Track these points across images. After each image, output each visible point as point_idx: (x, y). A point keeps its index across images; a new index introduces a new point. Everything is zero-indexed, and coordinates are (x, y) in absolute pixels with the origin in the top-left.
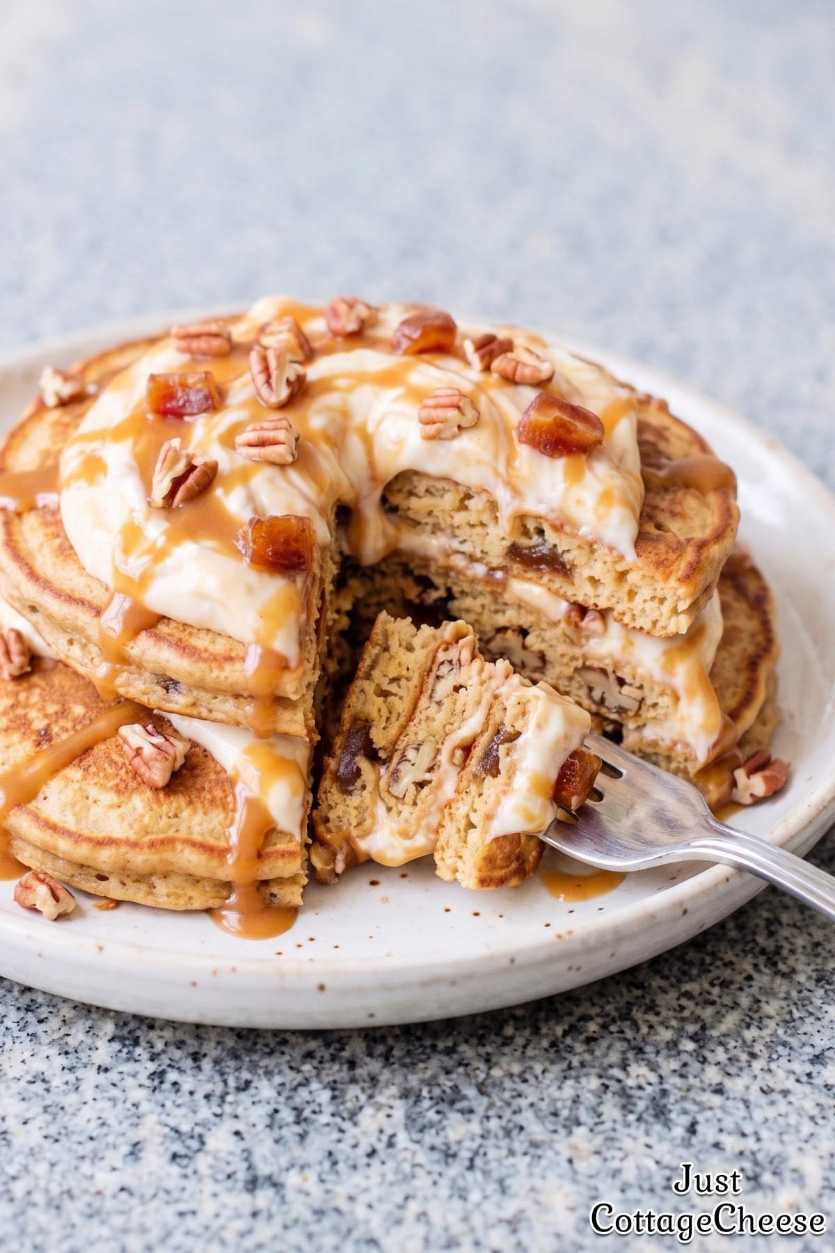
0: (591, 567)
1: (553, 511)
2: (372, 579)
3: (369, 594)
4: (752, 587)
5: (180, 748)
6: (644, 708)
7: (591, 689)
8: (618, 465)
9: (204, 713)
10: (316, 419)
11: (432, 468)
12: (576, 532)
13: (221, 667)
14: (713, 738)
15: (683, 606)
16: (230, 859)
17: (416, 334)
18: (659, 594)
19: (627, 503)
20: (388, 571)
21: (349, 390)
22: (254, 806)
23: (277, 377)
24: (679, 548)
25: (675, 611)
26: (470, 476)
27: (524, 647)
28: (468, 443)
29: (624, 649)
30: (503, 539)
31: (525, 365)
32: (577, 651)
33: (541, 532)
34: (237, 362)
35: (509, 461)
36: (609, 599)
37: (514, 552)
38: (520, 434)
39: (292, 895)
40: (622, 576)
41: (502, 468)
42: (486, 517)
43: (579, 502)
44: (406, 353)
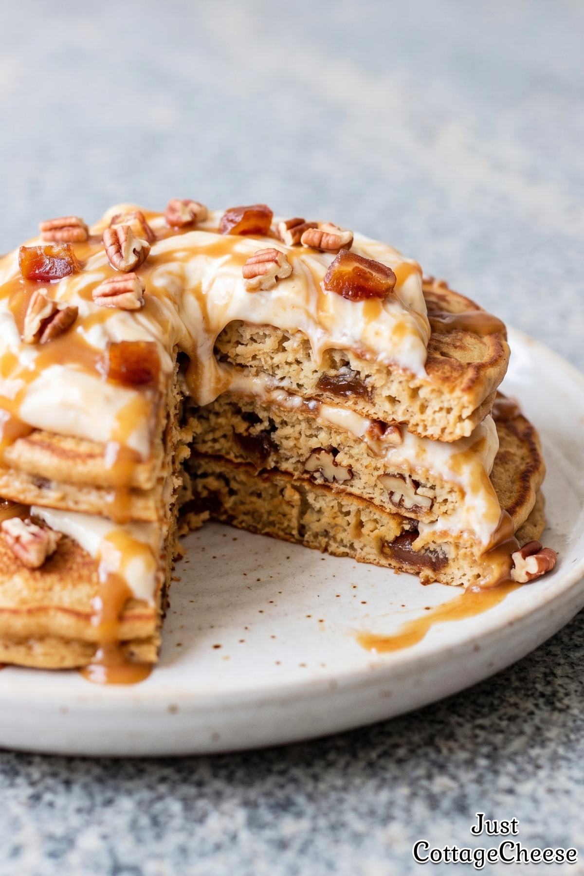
0: (389, 388)
1: (356, 342)
2: (207, 419)
3: (207, 432)
4: (521, 427)
5: (53, 537)
6: (436, 506)
7: (392, 494)
8: (408, 307)
9: (71, 505)
10: (158, 279)
11: (256, 317)
12: (375, 358)
13: (84, 462)
14: (494, 526)
15: (467, 413)
16: (95, 621)
17: (239, 219)
18: (446, 405)
19: (417, 333)
20: (221, 410)
21: (185, 260)
22: (115, 578)
23: (125, 247)
24: (462, 368)
25: (460, 419)
26: (284, 320)
27: (336, 464)
28: (284, 291)
29: (418, 455)
30: (316, 371)
31: (328, 234)
32: (380, 463)
33: (347, 364)
34: (94, 247)
35: (320, 306)
36: (404, 414)
37: (325, 383)
38: (326, 284)
39: (148, 653)
40: (415, 392)
41: (312, 309)
42: (300, 356)
43: (377, 334)
44: (232, 233)
